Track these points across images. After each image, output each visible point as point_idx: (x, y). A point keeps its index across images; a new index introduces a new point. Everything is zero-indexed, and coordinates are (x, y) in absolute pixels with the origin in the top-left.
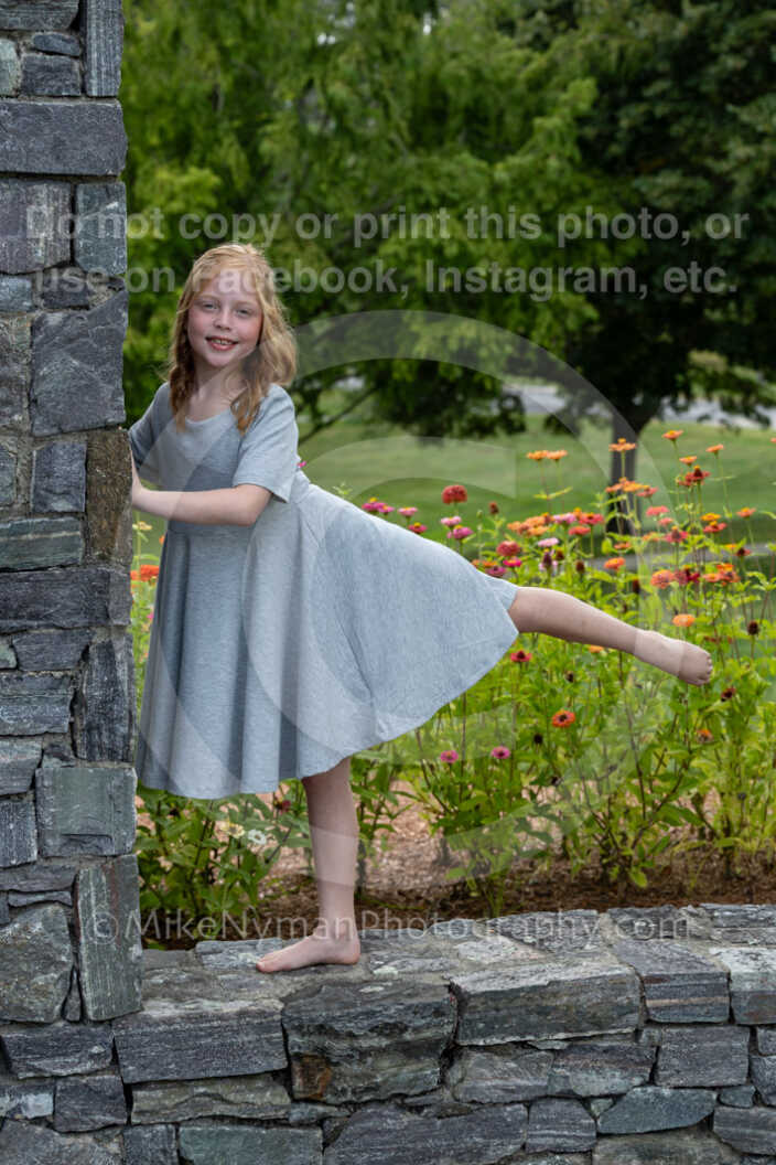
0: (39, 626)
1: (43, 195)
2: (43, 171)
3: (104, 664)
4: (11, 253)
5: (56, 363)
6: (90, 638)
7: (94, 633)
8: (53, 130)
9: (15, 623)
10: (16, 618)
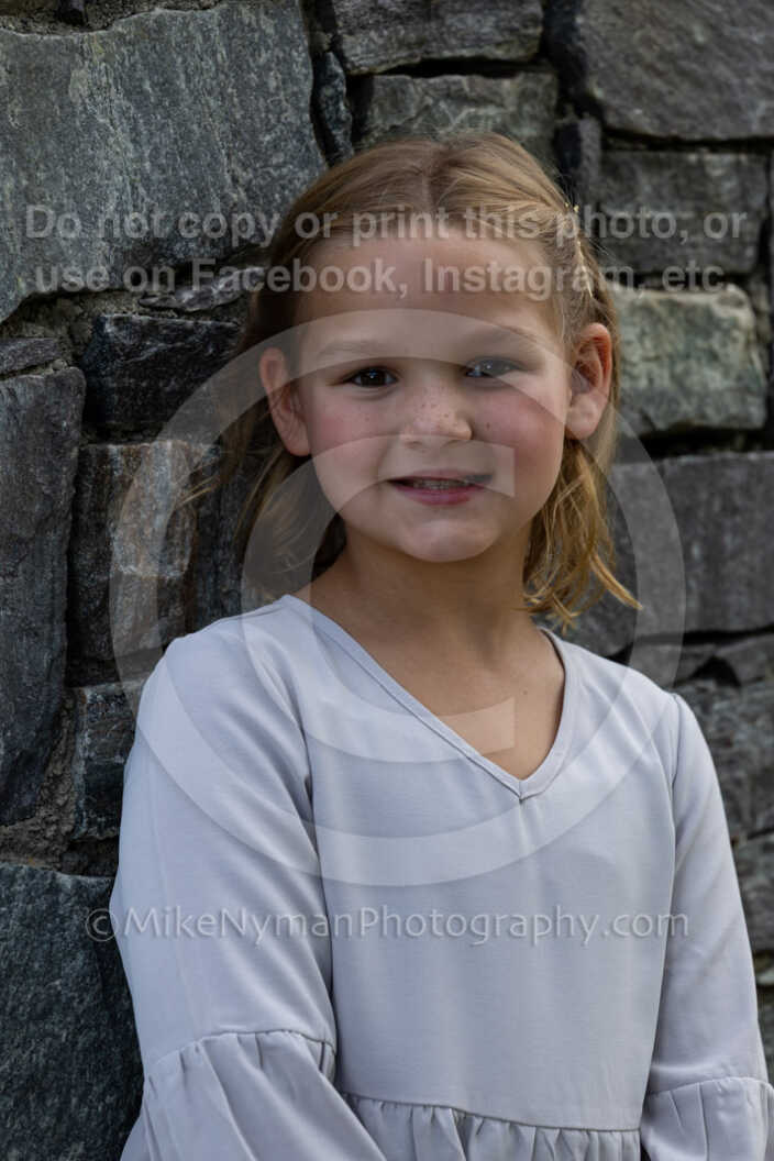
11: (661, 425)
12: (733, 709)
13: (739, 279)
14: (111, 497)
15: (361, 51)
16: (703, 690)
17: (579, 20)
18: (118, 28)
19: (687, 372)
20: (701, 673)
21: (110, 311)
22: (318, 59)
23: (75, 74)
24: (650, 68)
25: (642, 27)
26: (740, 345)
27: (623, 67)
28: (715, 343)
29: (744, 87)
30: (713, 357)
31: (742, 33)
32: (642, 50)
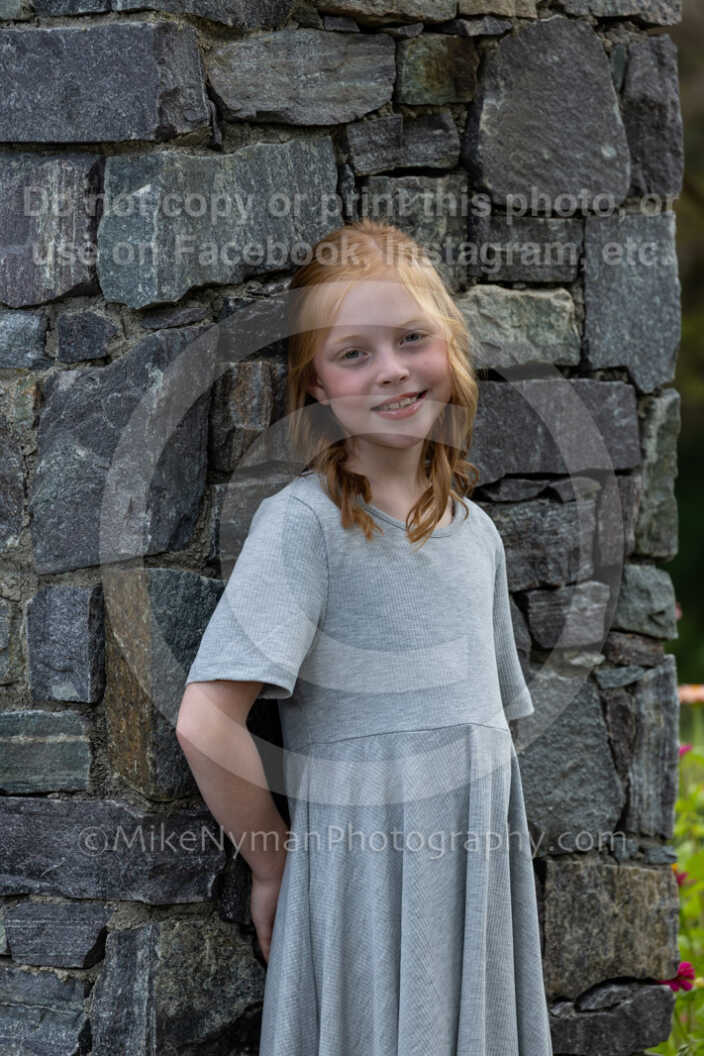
0: (42, 890)
1: (53, 179)
2: (51, 138)
3: (123, 966)
4: (13, 273)
5: (56, 455)
6: (105, 920)
7: (110, 912)
8: (64, 71)
9: (10, 881)
10: (13, 872)
11: (521, 362)
12: (558, 515)
13: (567, 286)
14: (231, 389)
15: (363, 164)
16: (543, 504)
17: (480, 147)
18: (239, 153)
19: (537, 334)
20: (542, 495)
21: (232, 295)
22: (340, 168)
23: (217, 176)
24: (518, 173)
25: (514, 150)
26: (566, 321)
27: (503, 172)
28: (552, 320)
29: (570, 182)
30: (551, 327)
31: (571, 153)
32: (514, 163)
